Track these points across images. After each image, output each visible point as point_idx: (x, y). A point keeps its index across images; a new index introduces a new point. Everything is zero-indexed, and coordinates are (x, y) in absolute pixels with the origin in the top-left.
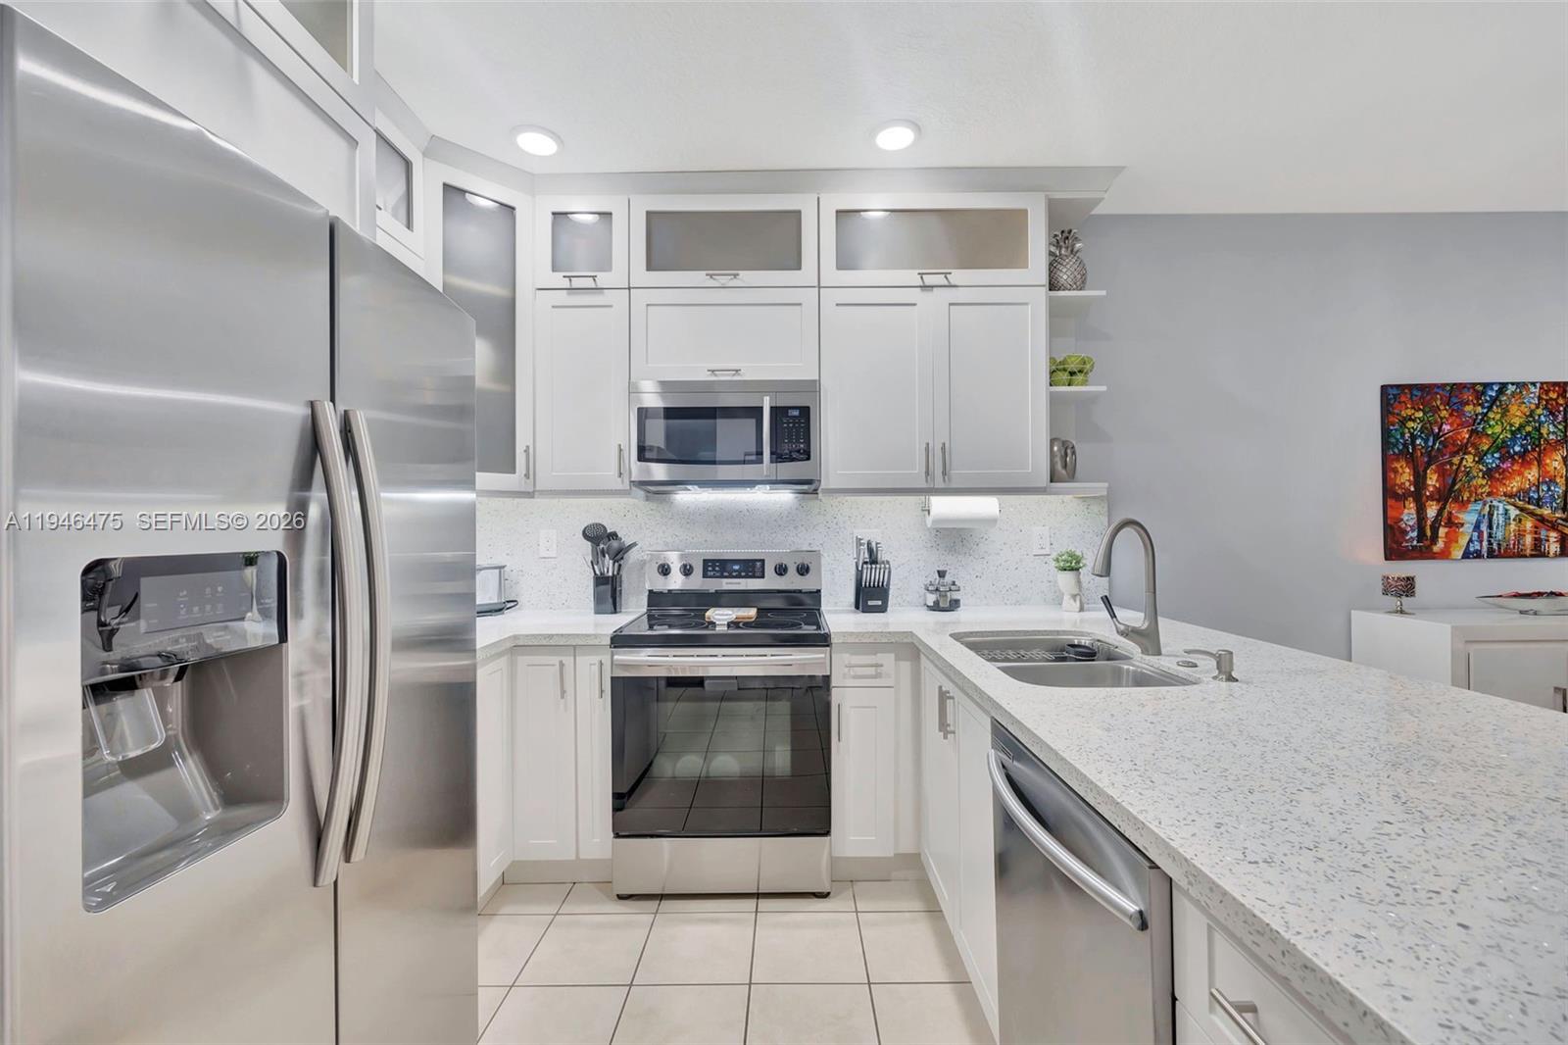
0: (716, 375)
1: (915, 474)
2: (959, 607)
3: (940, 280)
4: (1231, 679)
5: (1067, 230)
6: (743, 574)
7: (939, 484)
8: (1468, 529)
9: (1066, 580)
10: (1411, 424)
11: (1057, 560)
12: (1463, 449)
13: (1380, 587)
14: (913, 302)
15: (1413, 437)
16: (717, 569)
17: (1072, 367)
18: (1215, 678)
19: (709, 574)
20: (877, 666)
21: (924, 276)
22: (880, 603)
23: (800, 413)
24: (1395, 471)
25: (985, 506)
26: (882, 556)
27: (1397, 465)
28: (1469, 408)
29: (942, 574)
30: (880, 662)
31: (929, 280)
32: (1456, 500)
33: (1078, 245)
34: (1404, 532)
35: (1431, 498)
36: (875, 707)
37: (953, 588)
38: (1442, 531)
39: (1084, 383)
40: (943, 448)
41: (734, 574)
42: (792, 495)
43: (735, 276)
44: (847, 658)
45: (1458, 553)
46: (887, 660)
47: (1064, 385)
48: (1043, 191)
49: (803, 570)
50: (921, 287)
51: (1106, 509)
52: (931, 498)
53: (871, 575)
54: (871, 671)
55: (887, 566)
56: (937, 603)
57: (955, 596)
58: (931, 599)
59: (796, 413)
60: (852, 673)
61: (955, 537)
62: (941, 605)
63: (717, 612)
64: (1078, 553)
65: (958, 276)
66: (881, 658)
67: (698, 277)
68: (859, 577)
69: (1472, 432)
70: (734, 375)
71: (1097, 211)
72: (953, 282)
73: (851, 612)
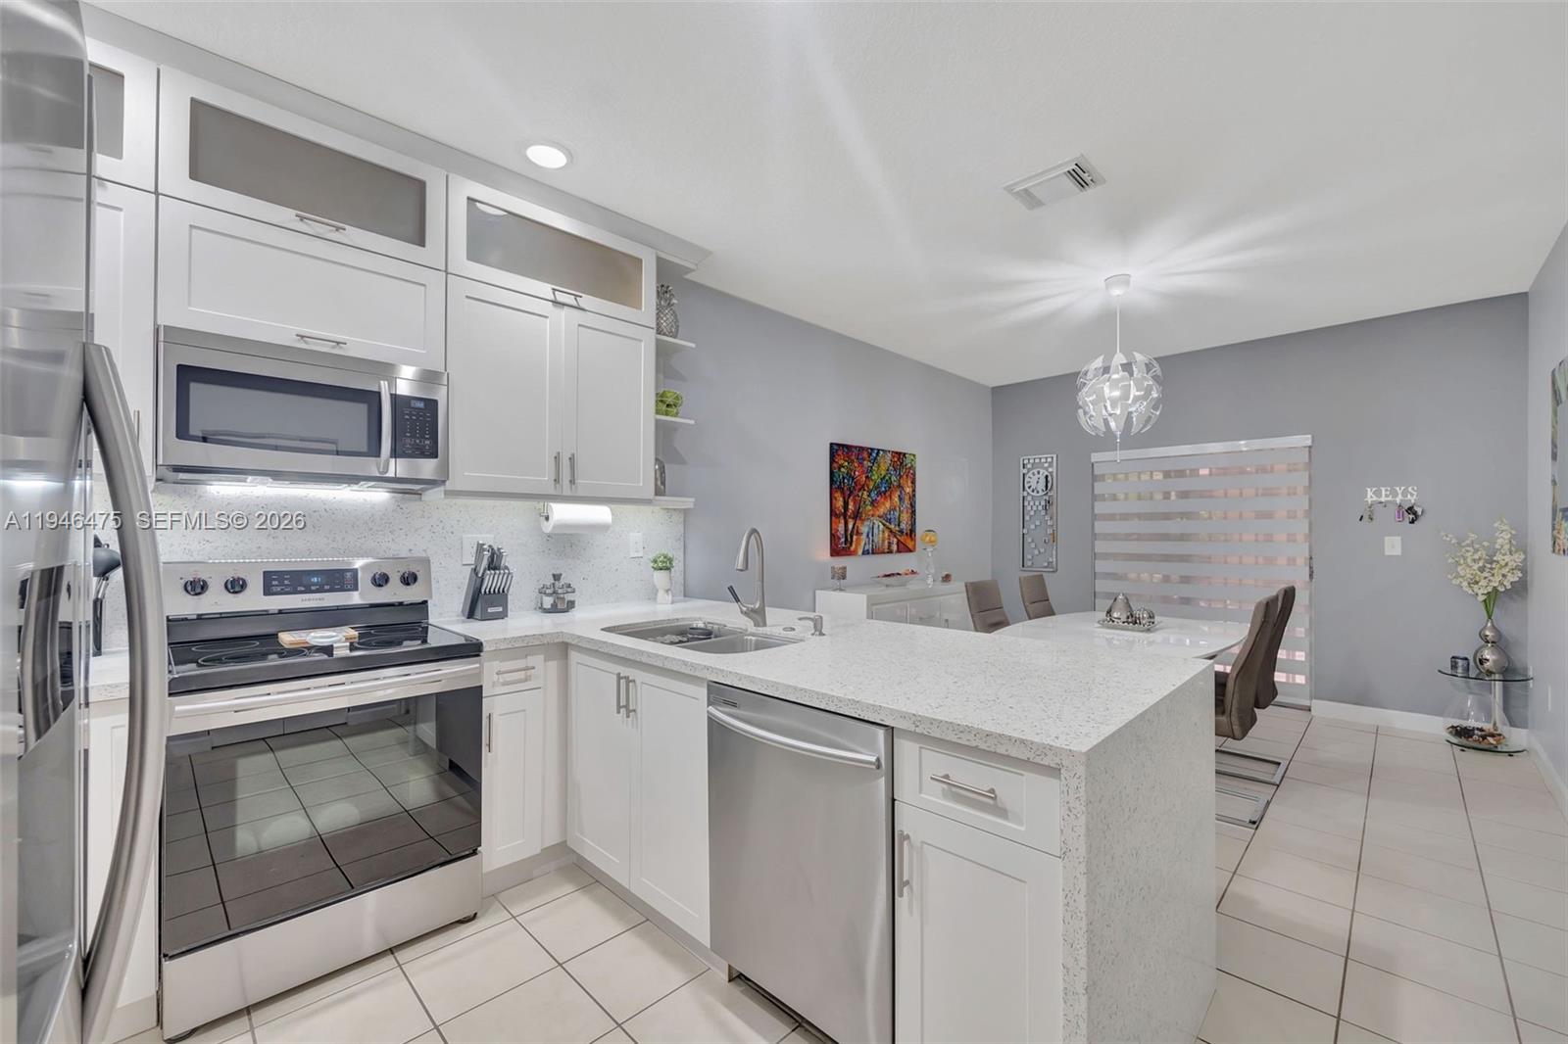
0: (306, 342)
1: (544, 480)
2: (574, 607)
3: (570, 300)
4: (822, 634)
5: (666, 285)
6: (326, 587)
7: (567, 492)
8: (865, 535)
9: (660, 577)
10: (843, 470)
11: (655, 561)
12: (862, 488)
13: (830, 575)
14: (546, 314)
15: (844, 478)
16: (286, 582)
17: (670, 400)
18: (813, 634)
19: (274, 589)
20: (527, 669)
21: (556, 293)
22: (501, 609)
23: (425, 405)
24: (836, 499)
25: (600, 514)
26: (506, 561)
27: (836, 495)
28: (865, 462)
29: (557, 577)
30: (530, 665)
31: (561, 297)
32: (860, 519)
33: (674, 301)
34: (839, 539)
35: (850, 517)
36: (524, 710)
37: (569, 590)
38: (855, 537)
39: (676, 415)
40: (572, 459)
41: (313, 588)
42: (387, 494)
43: (338, 229)
44: (497, 665)
45: (860, 552)
46: (537, 660)
47: (663, 414)
48: (655, 249)
49: (409, 579)
50: (552, 301)
51: (682, 519)
52: (551, 504)
53: (491, 582)
54: (521, 675)
55: (506, 571)
56: (554, 605)
57: (569, 597)
58: (548, 602)
59: (421, 405)
60: (501, 680)
61: (568, 541)
62: (559, 607)
63: (312, 634)
64: (670, 555)
65: (587, 301)
66: (532, 661)
67: (286, 215)
68: (478, 585)
69: (867, 477)
70: (333, 347)
71: (688, 276)
72: (582, 305)
73: (463, 622)
